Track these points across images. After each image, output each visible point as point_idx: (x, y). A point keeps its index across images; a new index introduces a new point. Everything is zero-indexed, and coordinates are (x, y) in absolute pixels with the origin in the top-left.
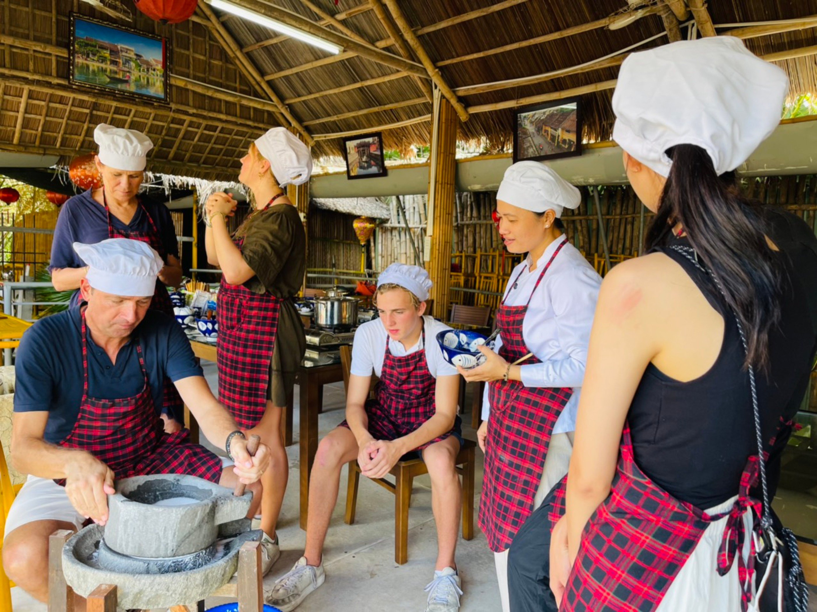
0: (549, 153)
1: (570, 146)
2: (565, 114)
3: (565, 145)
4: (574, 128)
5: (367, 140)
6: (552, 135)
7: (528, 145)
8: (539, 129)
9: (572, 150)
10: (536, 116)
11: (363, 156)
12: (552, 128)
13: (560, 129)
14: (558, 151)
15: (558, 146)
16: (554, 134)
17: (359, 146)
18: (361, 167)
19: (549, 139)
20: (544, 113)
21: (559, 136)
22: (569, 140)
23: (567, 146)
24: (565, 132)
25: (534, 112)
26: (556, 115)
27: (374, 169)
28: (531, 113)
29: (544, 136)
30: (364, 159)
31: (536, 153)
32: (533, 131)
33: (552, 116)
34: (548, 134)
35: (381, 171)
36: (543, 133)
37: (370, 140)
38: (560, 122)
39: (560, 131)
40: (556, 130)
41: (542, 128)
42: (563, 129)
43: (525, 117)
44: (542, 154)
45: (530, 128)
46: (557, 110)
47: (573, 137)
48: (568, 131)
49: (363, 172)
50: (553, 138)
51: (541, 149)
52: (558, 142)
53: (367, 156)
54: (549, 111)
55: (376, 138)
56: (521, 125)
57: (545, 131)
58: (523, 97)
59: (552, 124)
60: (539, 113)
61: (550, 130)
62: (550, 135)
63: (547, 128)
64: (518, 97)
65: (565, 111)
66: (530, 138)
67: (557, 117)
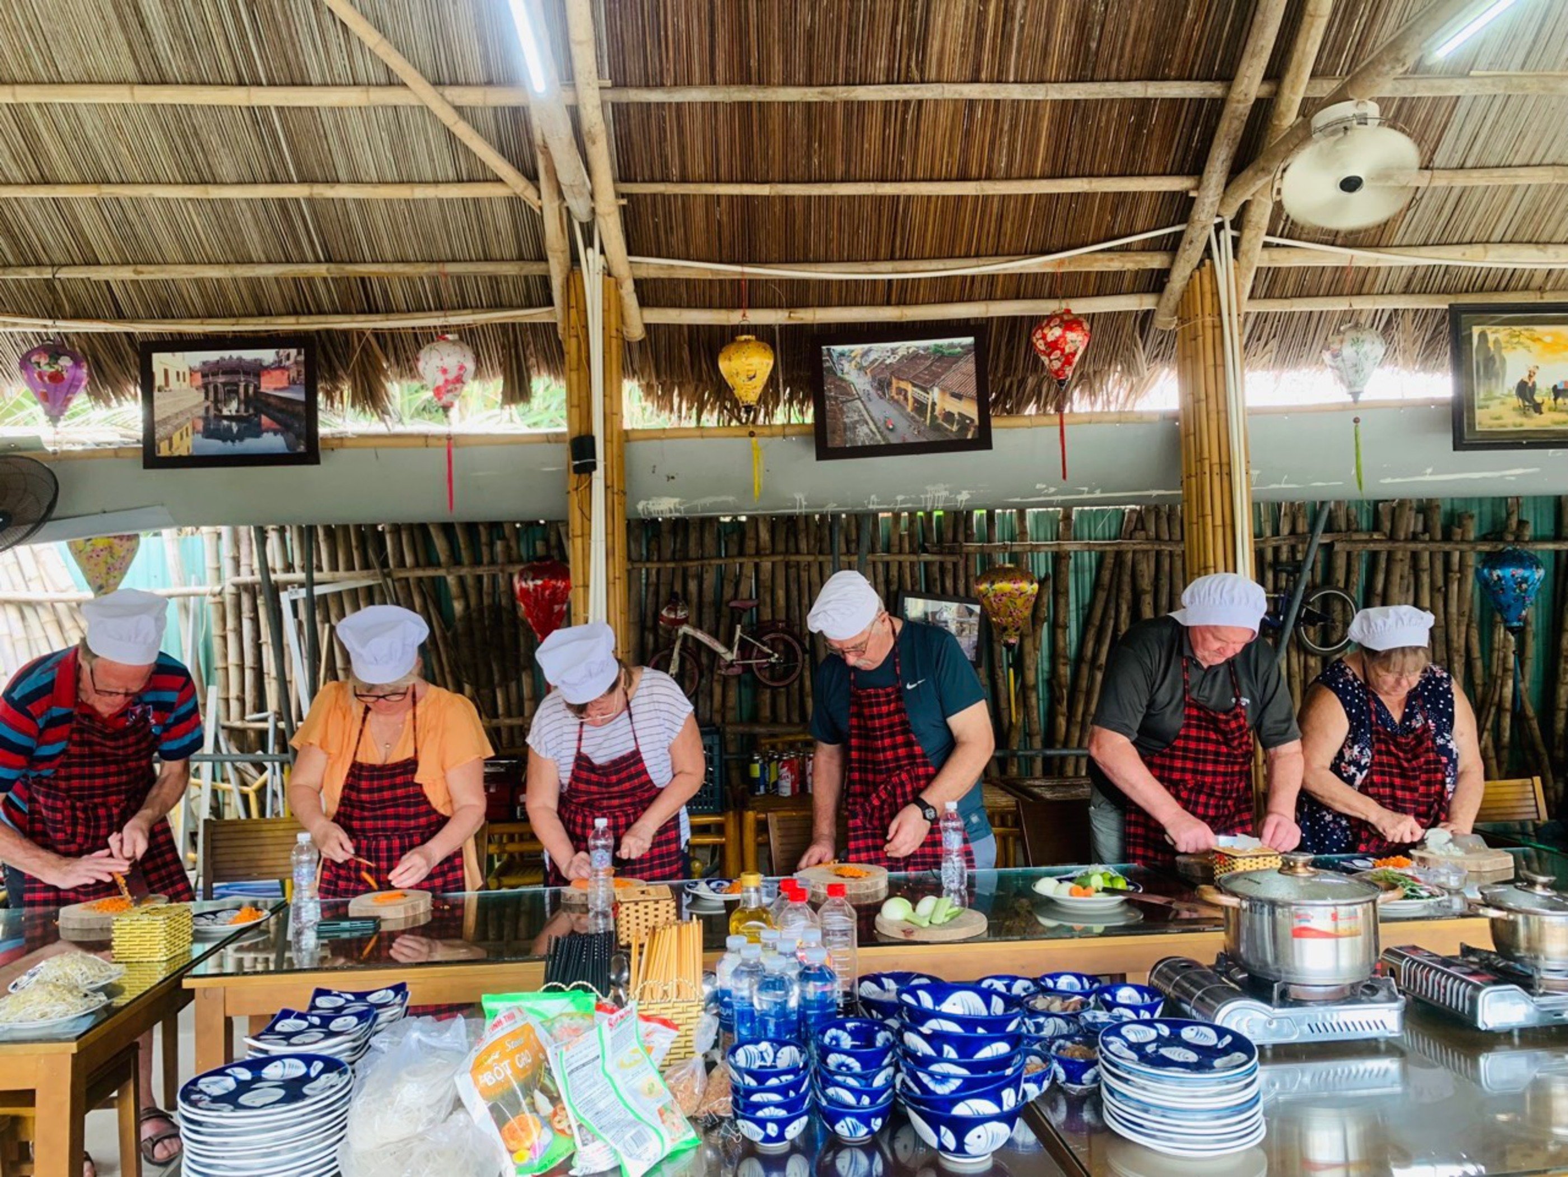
0: (911, 439)
1: (964, 428)
2: (945, 359)
3: (952, 424)
4: (972, 389)
5: (249, 355)
6: (916, 401)
7: (856, 418)
8: (882, 386)
9: (969, 436)
10: (872, 356)
11: (226, 402)
12: (914, 385)
13: (936, 390)
14: (933, 437)
15: (935, 427)
16: (922, 399)
17: (209, 371)
18: (209, 433)
19: (909, 409)
20: (894, 351)
21: (934, 404)
22: (959, 414)
23: (955, 428)
24: (947, 397)
25: (866, 346)
26: (925, 357)
27: (272, 442)
28: (858, 348)
29: (897, 402)
30: (232, 408)
31: (879, 437)
32: (868, 387)
33: (914, 358)
34: (906, 399)
35: (302, 448)
36: (894, 393)
37: (268, 356)
38: (936, 376)
39: (935, 394)
40: (925, 390)
41: (890, 384)
42: (943, 391)
43: (842, 355)
44: (894, 439)
45: (860, 382)
46: (926, 349)
47: (971, 410)
48: (958, 397)
49: (215, 446)
50: (920, 407)
51: (892, 430)
52: (934, 418)
53: (247, 402)
54: (905, 347)
55: (293, 352)
56: (832, 371)
57: (900, 391)
58: (805, 305)
59: (916, 377)
60: (879, 350)
61: (910, 388)
62: (911, 401)
63: (903, 385)
64: (792, 305)
65: (946, 352)
66: (858, 403)
67: (928, 363)
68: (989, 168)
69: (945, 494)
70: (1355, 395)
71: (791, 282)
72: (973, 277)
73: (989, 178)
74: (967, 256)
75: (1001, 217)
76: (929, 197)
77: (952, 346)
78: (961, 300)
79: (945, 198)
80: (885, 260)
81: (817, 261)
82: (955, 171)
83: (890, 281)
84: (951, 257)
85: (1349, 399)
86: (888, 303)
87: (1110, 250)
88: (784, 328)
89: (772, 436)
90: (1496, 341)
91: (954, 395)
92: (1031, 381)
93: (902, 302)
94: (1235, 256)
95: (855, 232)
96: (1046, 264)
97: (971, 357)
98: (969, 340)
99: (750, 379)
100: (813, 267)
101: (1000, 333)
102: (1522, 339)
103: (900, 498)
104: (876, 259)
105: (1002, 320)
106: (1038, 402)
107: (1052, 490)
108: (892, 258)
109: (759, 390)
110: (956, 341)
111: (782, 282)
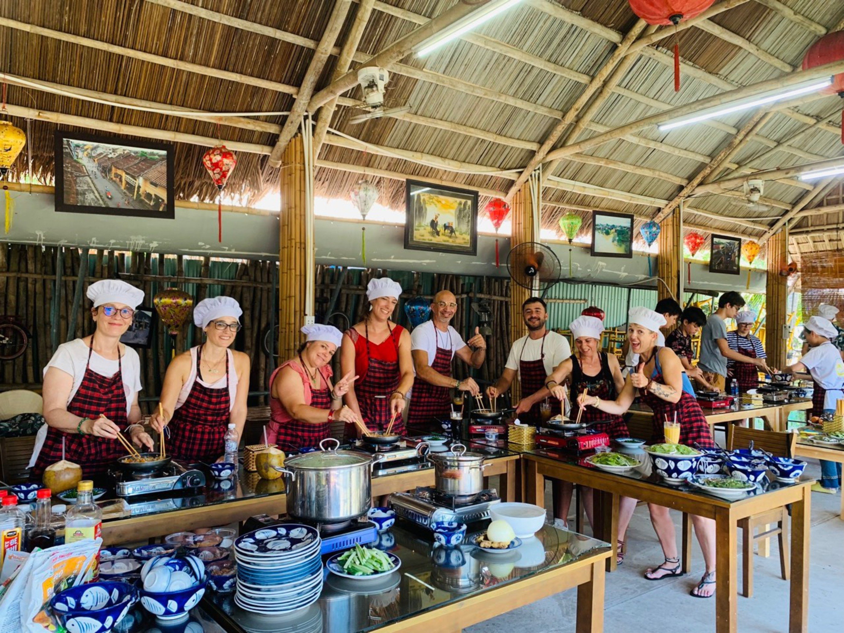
0: (123, 206)
1: (157, 204)
2: (149, 162)
3: (150, 200)
4: (163, 182)
6: (127, 183)
7: (86, 187)
8: (105, 171)
9: (161, 210)
10: (99, 151)
12: (127, 174)
13: (141, 179)
14: (138, 207)
15: (139, 200)
16: (131, 183)
19: (123, 187)
20: (114, 151)
21: (139, 187)
22: (155, 195)
23: (152, 203)
24: (148, 184)
25: (95, 144)
26: (136, 158)
28: (90, 144)
29: (115, 182)
31: (101, 202)
32: (95, 170)
33: (127, 157)
34: (121, 180)
36: (113, 176)
38: (142, 170)
39: (140, 181)
40: (134, 178)
41: (110, 170)
42: (146, 180)
43: (77, 146)
44: (111, 205)
45: (90, 166)
46: (136, 153)
47: (163, 194)
48: (156, 185)
50: (130, 188)
51: (110, 199)
52: (139, 195)
54: (121, 149)
56: (69, 155)
57: (117, 175)
58: (51, 110)
59: (128, 168)
60: (104, 148)
61: (124, 175)
62: (124, 183)
63: (119, 172)
64: (41, 108)
65: (149, 157)
66: (88, 179)
67: (137, 161)
68: (182, 53)
69: (142, 242)
70: (364, 216)
71: (42, 93)
72: (167, 116)
73: (181, 59)
74: (165, 103)
75: (187, 85)
76: (143, 62)
77: (152, 154)
78: (159, 128)
79: (154, 65)
80: (111, 93)
81: (62, 83)
82: (161, 50)
83: (113, 107)
84: (155, 101)
85: (361, 218)
86: (111, 120)
87: (248, 117)
88: (34, 122)
89: (21, 191)
90: (424, 200)
91: (152, 183)
92: (197, 184)
93: (120, 122)
94: (313, 135)
95: (91, 71)
96: (211, 118)
97: (165, 163)
98: (164, 153)
99: (7, 151)
100: (59, 86)
101: (181, 151)
102: (434, 201)
103: (112, 241)
104: (105, 91)
105: (183, 144)
106: (199, 196)
107: (208, 246)
108: (115, 93)
109: (13, 160)
110: (155, 151)
111: (34, 91)
